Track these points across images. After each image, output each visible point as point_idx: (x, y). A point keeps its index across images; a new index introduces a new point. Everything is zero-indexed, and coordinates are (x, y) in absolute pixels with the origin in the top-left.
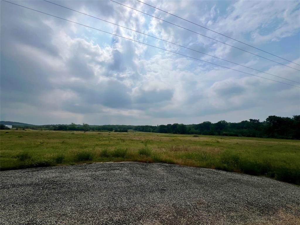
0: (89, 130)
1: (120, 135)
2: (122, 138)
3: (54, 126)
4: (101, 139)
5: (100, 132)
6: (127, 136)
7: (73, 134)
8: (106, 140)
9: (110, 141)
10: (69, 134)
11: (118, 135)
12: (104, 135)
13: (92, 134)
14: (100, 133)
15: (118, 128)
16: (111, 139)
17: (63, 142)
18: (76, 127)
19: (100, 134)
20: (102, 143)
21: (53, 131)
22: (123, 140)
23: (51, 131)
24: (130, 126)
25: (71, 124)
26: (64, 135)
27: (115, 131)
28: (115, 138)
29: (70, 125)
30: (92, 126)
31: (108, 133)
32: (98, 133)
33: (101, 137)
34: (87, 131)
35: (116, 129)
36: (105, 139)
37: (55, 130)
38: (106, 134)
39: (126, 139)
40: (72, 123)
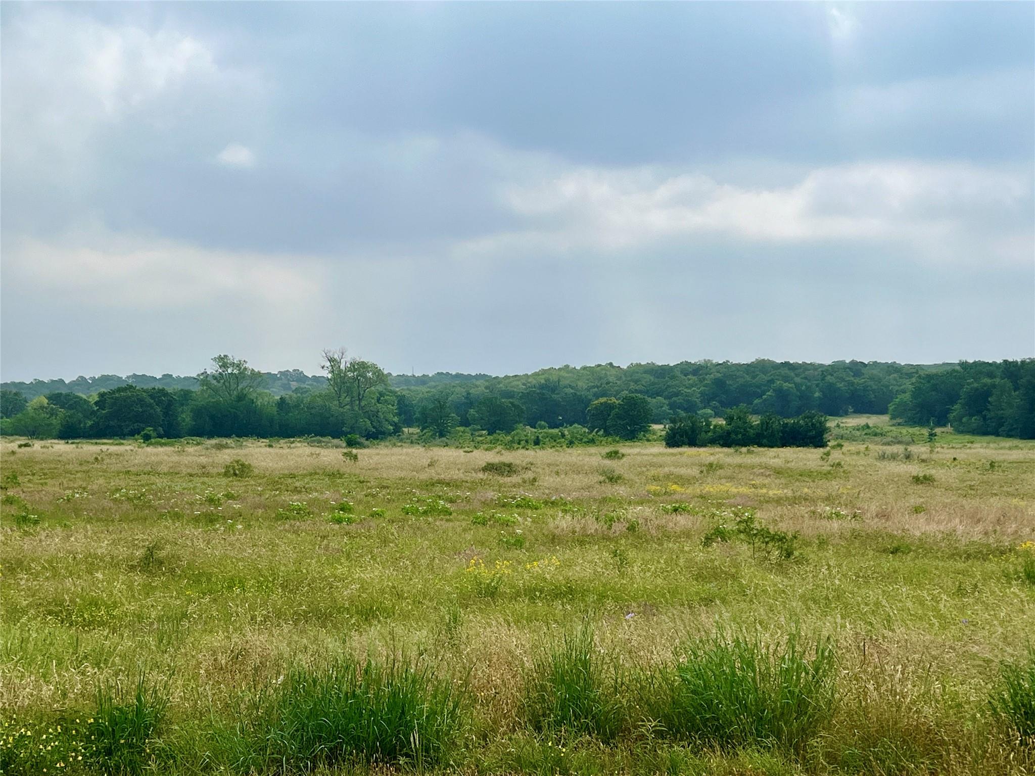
0: (397, 430)
1: (731, 478)
2: (762, 518)
4: (522, 523)
5: (509, 446)
6: (828, 499)
7: (239, 471)
8: (582, 540)
9: (631, 554)
10: (204, 471)
11: (712, 487)
12: (548, 481)
13: (423, 476)
14: (508, 457)
15: (707, 400)
16: (632, 528)
19: (507, 469)
20: (536, 567)
21: (61, 447)
22: (780, 539)
23: (37, 445)
24: (856, 368)
25: (213, 369)
26: (159, 482)
27: (673, 441)
28: (682, 520)
29: (204, 380)
30: (423, 380)
32: (492, 457)
33: (525, 505)
34: (376, 435)
35: (690, 408)
36: (563, 522)
37: (69, 433)
38: (577, 470)
39: (809, 528)
40: (223, 361)
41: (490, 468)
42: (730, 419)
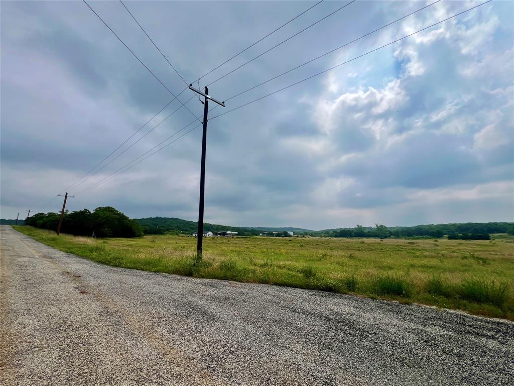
0: (389, 236)
1: (466, 246)
2: (476, 254)
3: (334, 231)
4: (418, 253)
5: (412, 239)
6: (493, 251)
7: (363, 243)
8: (432, 257)
9: (444, 260)
10: (357, 243)
11: (461, 248)
12: (422, 245)
13: (396, 244)
14: (412, 241)
15: (457, 231)
16: (443, 255)
17: (351, 255)
18: (366, 231)
19: (413, 243)
20: (423, 262)
21: (335, 239)
22: (482, 259)
23: (332, 238)
25: (357, 227)
26: (350, 244)
27: (450, 238)
28: (455, 254)
29: (355, 228)
30: (394, 228)
31: (431, 241)
32: (409, 241)
33: (417, 250)
34: (386, 237)
35: (453, 232)
36: (427, 253)
37: (336, 236)
38: (428, 244)
39: (490, 257)
41: (409, 243)
42: (463, 234)
